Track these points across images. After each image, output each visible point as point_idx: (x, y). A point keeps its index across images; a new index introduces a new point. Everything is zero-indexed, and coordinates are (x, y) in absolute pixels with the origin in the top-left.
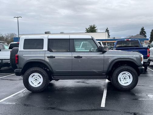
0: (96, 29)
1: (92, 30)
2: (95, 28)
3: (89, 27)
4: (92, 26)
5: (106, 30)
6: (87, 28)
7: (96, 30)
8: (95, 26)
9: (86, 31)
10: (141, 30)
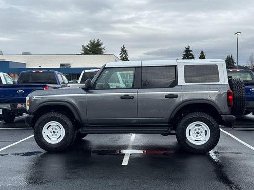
0: (102, 47)
1: (95, 49)
2: (100, 45)
3: (89, 42)
4: (94, 42)
5: (122, 49)
6: (85, 45)
7: (101, 49)
8: (101, 42)
9: (83, 52)
10: (186, 51)
